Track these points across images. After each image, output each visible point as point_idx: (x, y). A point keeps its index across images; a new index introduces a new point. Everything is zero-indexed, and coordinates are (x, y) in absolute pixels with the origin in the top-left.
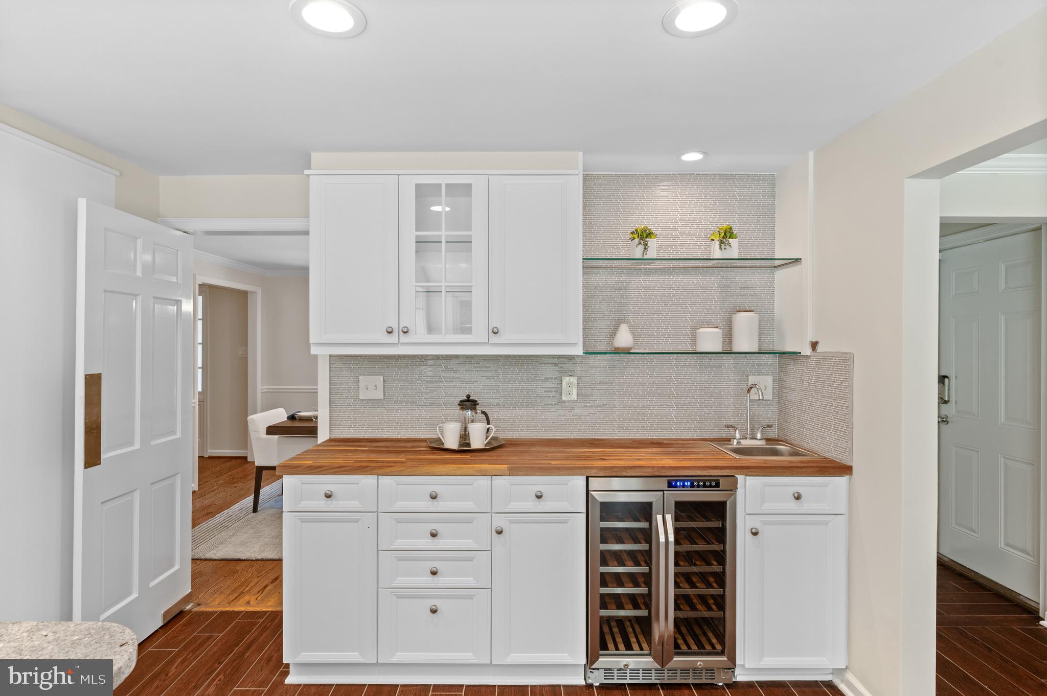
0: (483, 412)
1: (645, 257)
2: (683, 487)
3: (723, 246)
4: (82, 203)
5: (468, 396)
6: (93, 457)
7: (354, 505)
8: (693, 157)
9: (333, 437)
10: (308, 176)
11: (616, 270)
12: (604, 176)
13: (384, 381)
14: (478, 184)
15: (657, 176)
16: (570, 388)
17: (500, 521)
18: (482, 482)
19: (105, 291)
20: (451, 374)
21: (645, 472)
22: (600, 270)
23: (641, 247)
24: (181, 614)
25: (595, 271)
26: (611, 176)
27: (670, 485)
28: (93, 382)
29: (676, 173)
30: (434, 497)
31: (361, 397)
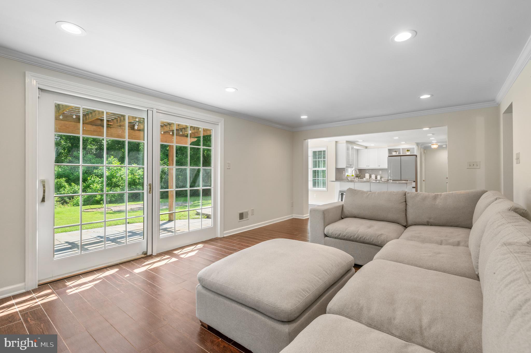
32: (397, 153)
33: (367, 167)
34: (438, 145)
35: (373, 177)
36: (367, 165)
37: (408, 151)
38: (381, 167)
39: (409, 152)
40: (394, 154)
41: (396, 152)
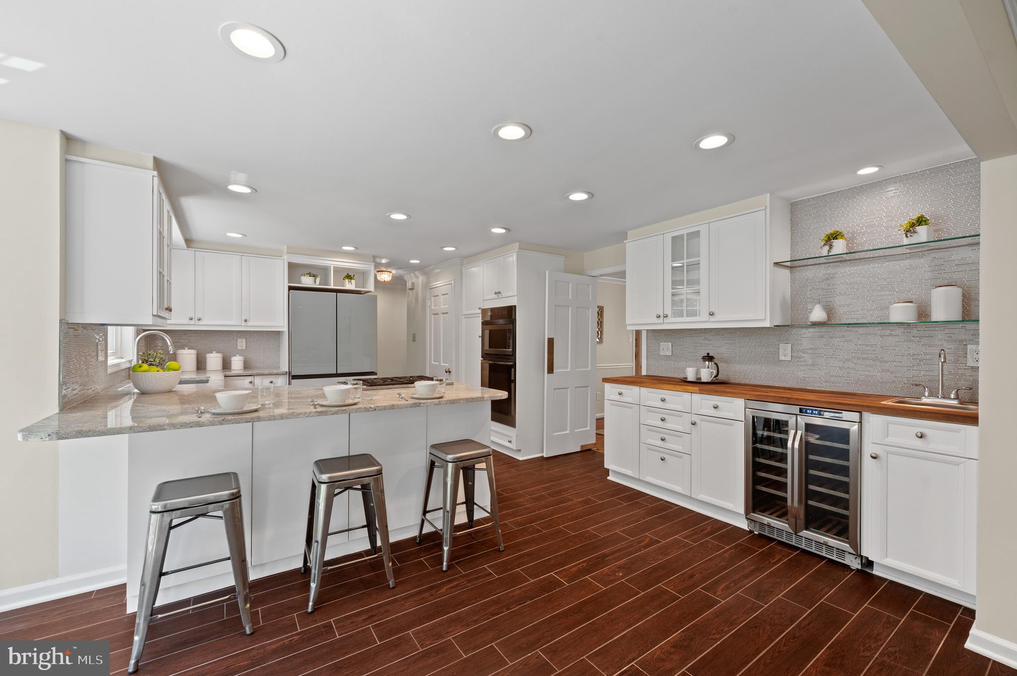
0: (716, 364)
1: (830, 254)
2: (812, 414)
3: (909, 235)
4: (547, 272)
5: (708, 354)
6: (551, 370)
7: (630, 400)
8: (868, 171)
9: (648, 374)
10: (626, 243)
11: (823, 265)
12: (813, 198)
13: (672, 346)
14: (703, 229)
15: (861, 187)
16: (785, 352)
17: (695, 418)
18: (687, 396)
19: (556, 306)
20: (707, 342)
21: (783, 401)
22: (810, 267)
23: (827, 248)
24: (590, 450)
25: (806, 268)
26: (816, 197)
27: (801, 411)
28: (551, 342)
29: (881, 180)
30: (663, 400)
31: (661, 354)
32: (318, 280)
33: (192, 322)
34: (391, 274)
35: (214, 360)
36: (192, 316)
37: (349, 277)
38: (249, 324)
39: (353, 281)
40: (307, 281)
41: (312, 278)
